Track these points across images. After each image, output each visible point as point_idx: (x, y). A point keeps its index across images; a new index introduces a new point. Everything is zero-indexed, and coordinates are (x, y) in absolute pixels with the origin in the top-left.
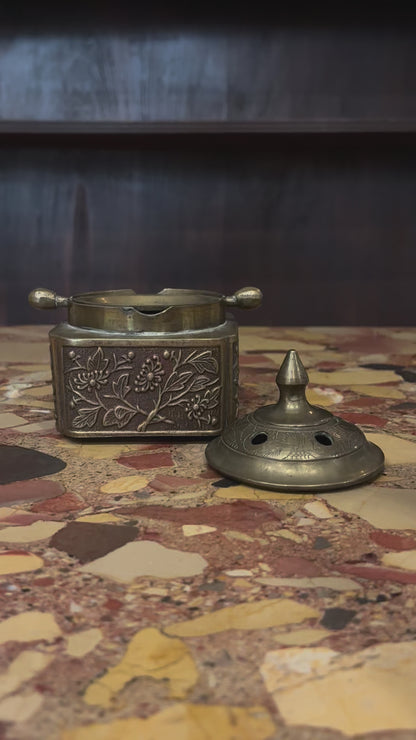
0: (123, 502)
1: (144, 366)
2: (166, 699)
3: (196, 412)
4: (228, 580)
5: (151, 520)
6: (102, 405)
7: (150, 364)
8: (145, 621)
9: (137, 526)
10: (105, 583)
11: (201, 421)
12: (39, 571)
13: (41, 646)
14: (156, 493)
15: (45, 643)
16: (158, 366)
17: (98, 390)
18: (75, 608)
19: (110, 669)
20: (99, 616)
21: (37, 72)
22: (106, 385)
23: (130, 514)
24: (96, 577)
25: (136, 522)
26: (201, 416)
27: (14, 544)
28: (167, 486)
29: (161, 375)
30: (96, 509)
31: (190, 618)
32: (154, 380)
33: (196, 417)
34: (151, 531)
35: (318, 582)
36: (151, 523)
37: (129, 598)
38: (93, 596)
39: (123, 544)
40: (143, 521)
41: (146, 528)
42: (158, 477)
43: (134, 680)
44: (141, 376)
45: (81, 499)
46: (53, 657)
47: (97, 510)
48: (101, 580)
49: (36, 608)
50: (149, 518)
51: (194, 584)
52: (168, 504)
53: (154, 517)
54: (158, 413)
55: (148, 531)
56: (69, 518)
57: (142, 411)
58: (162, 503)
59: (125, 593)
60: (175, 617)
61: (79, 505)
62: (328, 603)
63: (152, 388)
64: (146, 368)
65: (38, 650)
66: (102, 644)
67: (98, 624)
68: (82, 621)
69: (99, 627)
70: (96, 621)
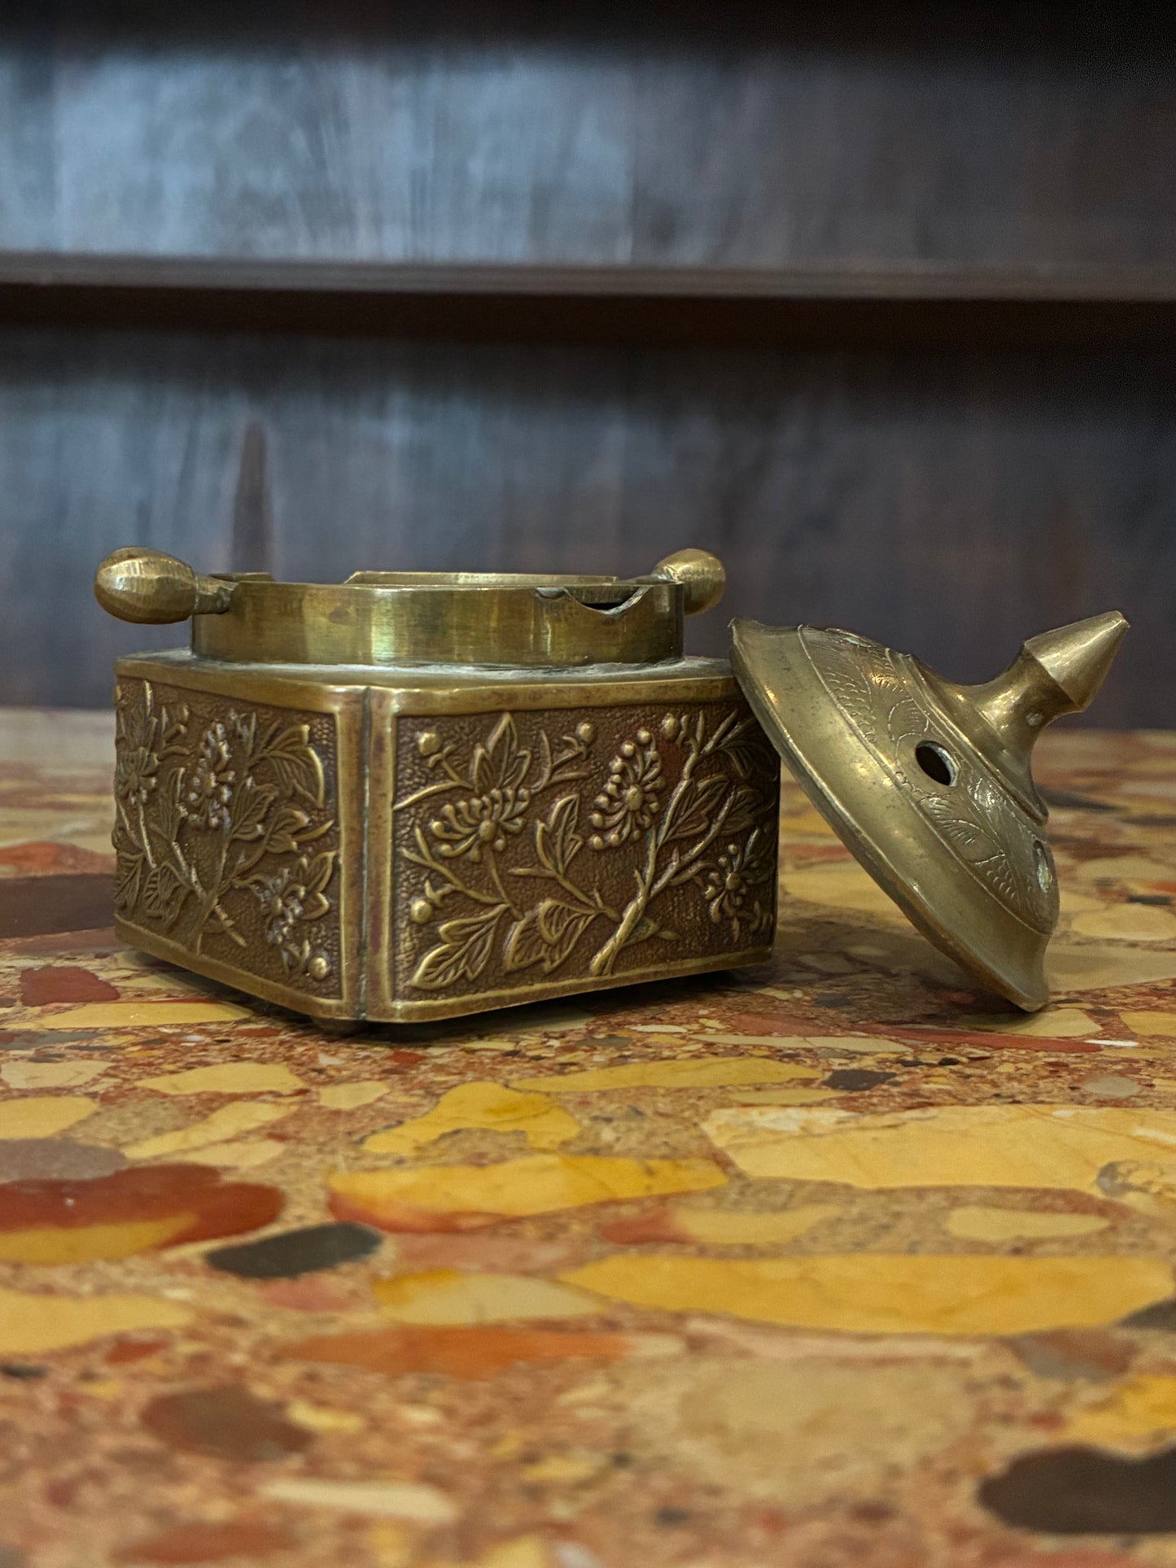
2: (521, 1149)
4: (635, 1036)
8: (470, 1076)
12: (243, 1021)
13: (269, 1098)
15: (278, 1095)
18: (326, 1061)
19: (408, 1121)
20: (379, 1069)
21: (153, 145)
31: (561, 1073)
35: (817, 1042)
37: (438, 1050)
38: (365, 1048)
43: (456, 1132)
46: (294, 1109)
49: (248, 1059)
51: (567, 1039)
59: (430, 1045)
60: (533, 1072)
62: (837, 1064)
65: (264, 1101)
66: (387, 1097)
67: (377, 1077)
68: (344, 1073)
69: (380, 1080)
70: (373, 1074)
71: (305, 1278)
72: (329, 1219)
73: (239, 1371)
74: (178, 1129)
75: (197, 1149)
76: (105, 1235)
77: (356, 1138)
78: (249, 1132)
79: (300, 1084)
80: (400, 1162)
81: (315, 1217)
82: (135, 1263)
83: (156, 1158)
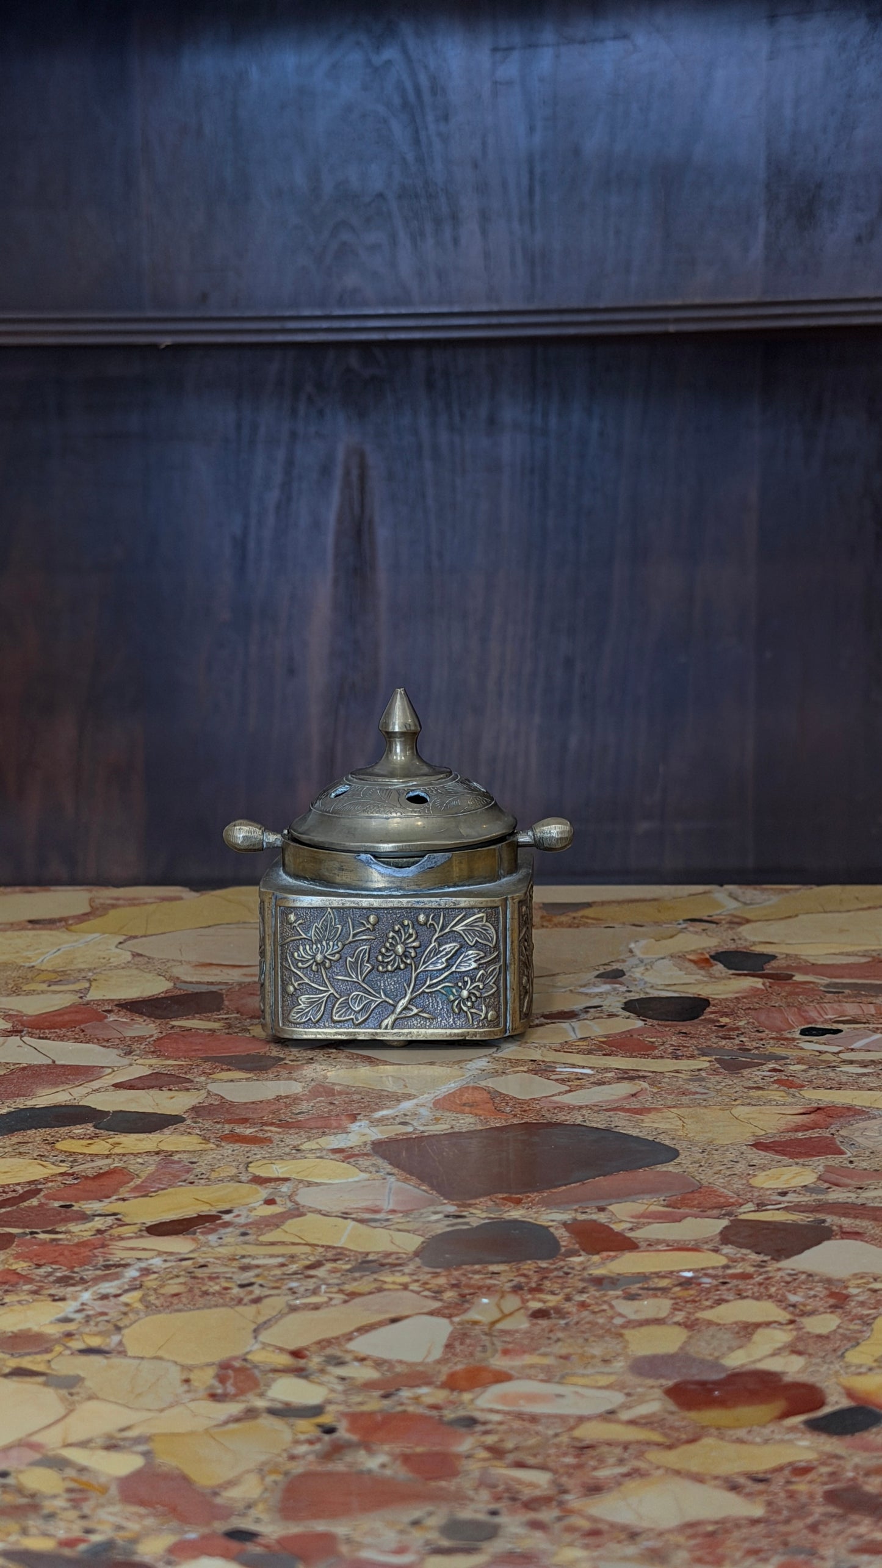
0: (791, 1197)
1: (391, 934)
3: (464, 1001)
5: (843, 1219)
6: (332, 991)
7: (399, 931)
9: (827, 1224)
10: (817, 1278)
11: (471, 1013)
12: (726, 1267)
13: (777, 1326)
14: (835, 1188)
15: (780, 1324)
16: (411, 935)
17: (325, 968)
18: (793, 1298)
19: (862, 1342)
20: (826, 1305)
22: (337, 961)
23: (812, 1212)
24: (803, 1273)
25: (824, 1221)
26: (472, 1007)
27: (677, 1242)
28: (849, 1181)
29: (414, 948)
30: (758, 1205)
32: (405, 954)
33: (465, 1009)
34: (848, 1230)
36: (846, 1222)
37: (853, 1291)
38: (810, 1289)
39: (819, 1243)
40: (830, 1220)
41: (841, 1227)
42: (829, 1169)
44: (387, 950)
45: (730, 1194)
46: (795, 1333)
47: (761, 1206)
48: (810, 1275)
49: (747, 1297)
50: (840, 1217)
52: (860, 1201)
53: (845, 1215)
54: (410, 1001)
55: (844, 1230)
56: (729, 1214)
57: (387, 1000)
58: (850, 1200)
59: (846, 1287)
61: (731, 1200)
63: (402, 966)
64: (393, 938)
65: (775, 1328)
66: (841, 1325)
67: (829, 1311)
68: (809, 1308)
69: (832, 1312)
70: (825, 1308)
71: (857, 1435)
72: (852, 1404)
73: (854, 1479)
74: (740, 1347)
75: (760, 1360)
76: (746, 1412)
77: (840, 1353)
78: (779, 1349)
79: (789, 1317)
80: (870, 1369)
81: (845, 1403)
82: (771, 1427)
83: (743, 1366)
